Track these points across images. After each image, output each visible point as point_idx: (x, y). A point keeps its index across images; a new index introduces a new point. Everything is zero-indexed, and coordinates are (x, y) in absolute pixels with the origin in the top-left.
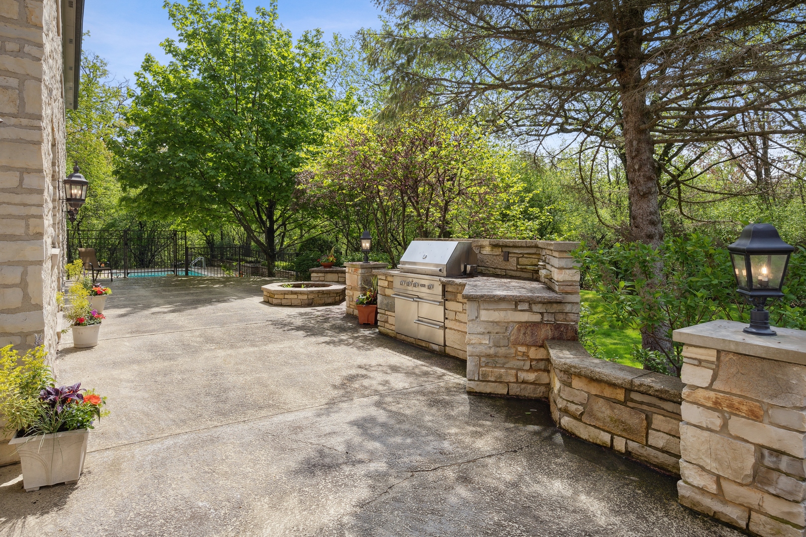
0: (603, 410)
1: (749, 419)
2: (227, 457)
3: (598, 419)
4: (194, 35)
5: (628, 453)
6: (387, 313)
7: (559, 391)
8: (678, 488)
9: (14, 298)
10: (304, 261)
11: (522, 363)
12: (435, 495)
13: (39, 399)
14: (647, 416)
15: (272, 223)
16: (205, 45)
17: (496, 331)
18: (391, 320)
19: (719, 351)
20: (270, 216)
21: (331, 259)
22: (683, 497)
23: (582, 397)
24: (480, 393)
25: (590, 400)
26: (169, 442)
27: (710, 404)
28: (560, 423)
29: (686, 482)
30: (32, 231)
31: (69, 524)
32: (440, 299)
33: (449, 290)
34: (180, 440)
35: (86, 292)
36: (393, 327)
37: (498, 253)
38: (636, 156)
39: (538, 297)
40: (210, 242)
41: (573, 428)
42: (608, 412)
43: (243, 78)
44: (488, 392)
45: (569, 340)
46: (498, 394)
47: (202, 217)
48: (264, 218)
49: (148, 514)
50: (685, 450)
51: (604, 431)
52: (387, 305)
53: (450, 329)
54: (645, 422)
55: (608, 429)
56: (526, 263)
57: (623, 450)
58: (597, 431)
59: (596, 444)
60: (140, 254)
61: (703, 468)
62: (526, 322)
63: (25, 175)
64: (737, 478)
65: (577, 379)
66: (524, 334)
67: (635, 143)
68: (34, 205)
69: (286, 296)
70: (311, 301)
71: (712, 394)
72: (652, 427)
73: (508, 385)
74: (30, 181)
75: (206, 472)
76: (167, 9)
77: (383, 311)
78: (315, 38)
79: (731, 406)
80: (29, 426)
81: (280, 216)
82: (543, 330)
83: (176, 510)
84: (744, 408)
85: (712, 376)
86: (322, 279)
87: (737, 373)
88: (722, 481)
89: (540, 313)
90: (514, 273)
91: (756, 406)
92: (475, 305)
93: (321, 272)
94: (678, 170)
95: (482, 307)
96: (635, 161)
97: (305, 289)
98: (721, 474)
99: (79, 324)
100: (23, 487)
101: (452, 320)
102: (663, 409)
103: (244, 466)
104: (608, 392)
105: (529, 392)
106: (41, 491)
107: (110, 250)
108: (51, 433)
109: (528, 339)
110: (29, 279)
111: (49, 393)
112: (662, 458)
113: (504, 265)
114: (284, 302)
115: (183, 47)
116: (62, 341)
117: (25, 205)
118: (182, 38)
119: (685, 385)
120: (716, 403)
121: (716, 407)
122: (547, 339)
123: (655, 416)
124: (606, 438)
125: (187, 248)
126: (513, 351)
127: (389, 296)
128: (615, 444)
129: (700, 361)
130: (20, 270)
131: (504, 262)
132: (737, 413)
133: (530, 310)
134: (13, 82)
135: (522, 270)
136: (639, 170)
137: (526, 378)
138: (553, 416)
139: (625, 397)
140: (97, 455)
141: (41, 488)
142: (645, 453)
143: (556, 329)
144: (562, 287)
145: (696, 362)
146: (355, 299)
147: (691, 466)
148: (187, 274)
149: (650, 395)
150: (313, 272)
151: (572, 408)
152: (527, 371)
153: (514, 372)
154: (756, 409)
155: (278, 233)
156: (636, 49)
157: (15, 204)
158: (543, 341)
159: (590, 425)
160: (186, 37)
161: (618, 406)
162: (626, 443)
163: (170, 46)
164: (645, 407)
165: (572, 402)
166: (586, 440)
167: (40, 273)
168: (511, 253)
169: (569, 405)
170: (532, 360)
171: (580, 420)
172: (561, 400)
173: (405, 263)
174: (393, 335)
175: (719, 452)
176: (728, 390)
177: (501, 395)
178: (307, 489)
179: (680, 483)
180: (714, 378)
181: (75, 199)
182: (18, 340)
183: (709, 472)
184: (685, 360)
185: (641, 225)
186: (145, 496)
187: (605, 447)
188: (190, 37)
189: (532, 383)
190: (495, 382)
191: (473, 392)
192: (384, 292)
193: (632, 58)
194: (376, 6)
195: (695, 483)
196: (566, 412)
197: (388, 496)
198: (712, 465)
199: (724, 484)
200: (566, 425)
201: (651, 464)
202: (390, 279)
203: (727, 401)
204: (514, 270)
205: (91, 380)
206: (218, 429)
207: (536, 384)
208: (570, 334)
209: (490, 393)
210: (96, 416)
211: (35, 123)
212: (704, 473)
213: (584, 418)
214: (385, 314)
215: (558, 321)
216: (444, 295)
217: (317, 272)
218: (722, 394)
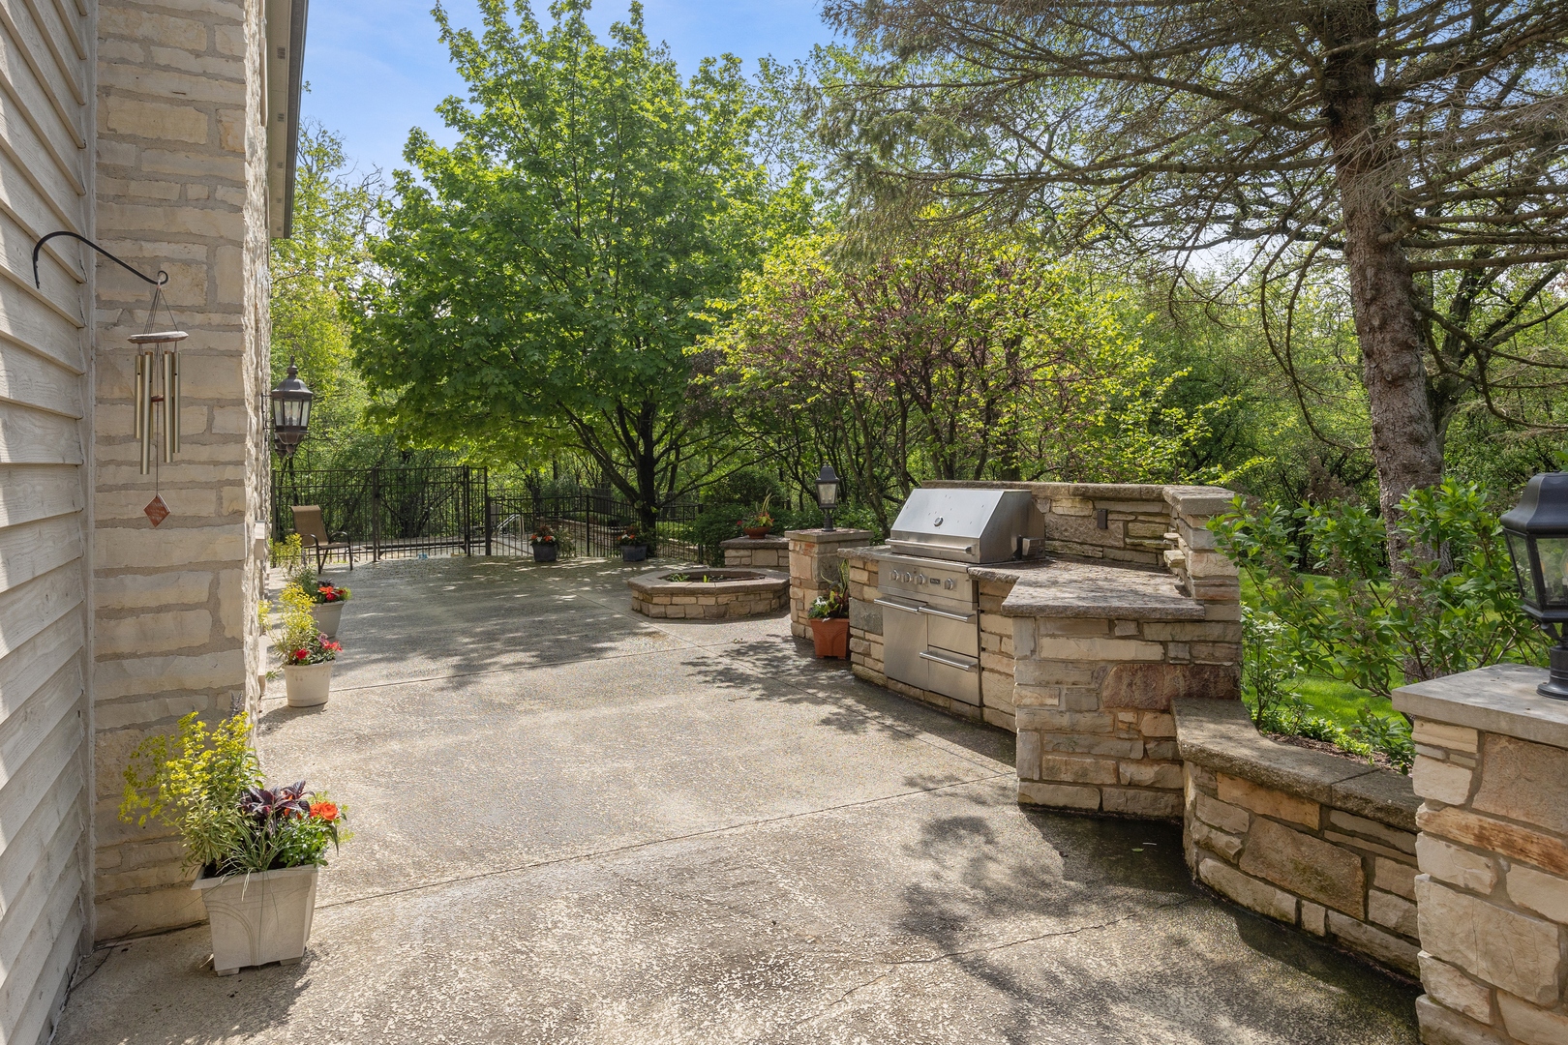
0: (1279, 846)
1: (1545, 871)
2: (555, 926)
3: (1270, 866)
4: (497, 89)
5: (1331, 938)
6: (869, 636)
7: (1194, 805)
8: (1418, 1012)
9: (199, 626)
10: (711, 524)
11: (1127, 745)
12: (933, 1009)
13: (239, 810)
14: (1364, 861)
15: (650, 445)
16: (517, 104)
17: (1072, 680)
18: (877, 651)
19: (1481, 733)
20: (645, 432)
21: (764, 520)
22: (1428, 1029)
23: (1238, 819)
24: (1044, 806)
25: (1254, 826)
26: (456, 892)
27: (1469, 840)
28: (1198, 873)
29: (1433, 999)
30: (227, 508)
31: (289, 1036)
32: (969, 607)
33: (985, 591)
34: (474, 890)
35: (308, 602)
36: (880, 666)
37: (1086, 513)
38: (1373, 299)
39: (1155, 610)
40: (532, 484)
41: (1223, 882)
42: (1290, 851)
43: (590, 164)
44: (1061, 804)
45: (1221, 698)
46: (1080, 809)
47: (517, 439)
48: (634, 434)
49: (418, 1023)
50: (1427, 932)
51: (1283, 889)
52: (868, 619)
53: (992, 670)
54: (1360, 873)
55: (1290, 887)
56: (1142, 533)
57: (1321, 931)
58: (1269, 889)
59: (1268, 917)
60: (402, 511)
61: (1462, 971)
62: (1133, 662)
63: (217, 412)
64: (1529, 993)
65: (1227, 781)
66: (1130, 685)
67: (1370, 272)
68: (229, 463)
69: (676, 600)
70: (723, 609)
71: (1472, 819)
72: (1376, 883)
73: (1101, 791)
74: (224, 421)
75: (518, 951)
76: (447, 43)
77: (860, 633)
78: (726, 75)
79: (1509, 844)
80: (223, 857)
81: (665, 433)
82: (1168, 678)
83: (465, 1018)
84: (1535, 849)
85: (1471, 783)
86: (745, 561)
87: (1518, 777)
88: (1500, 998)
89: (1161, 643)
90: (1119, 554)
91: (1556, 846)
92: (1028, 626)
93: (744, 547)
94: (1509, 302)
95: (1043, 631)
96: (1373, 309)
97: (712, 585)
98: (1496, 983)
99: (296, 662)
100: (212, 968)
101: (994, 653)
102: (1394, 847)
103: (585, 942)
104: (1289, 810)
105: (1141, 804)
106: (244, 976)
107: (347, 503)
108: (258, 871)
109: (1138, 696)
110: (222, 594)
111: (255, 799)
112: (1396, 948)
113: (1097, 536)
114: (671, 611)
115: (477, 111)
116: (267, 694)
117: (216, 463)
118: (476, 94)
119: (1421, 800)
120: (1480, 837)
121: (1481, 845)
122: (1176, 696)
123: (1380, 861)
124: (1286, 903)
125: (488, 500)
126: (1107, 720)
127: (871, 602)
128: (1303, 917)
129: (1447, 751)
130: (208, 577)
131: (1098, 531)
132: (1522, 858)
133: (1139, 636)
134: (199, 252)
135: (1135, 548)
136: (1382, 327)
137: (1137, 778)
138: (1187, 858)
139: (1321, 820)
140: (331, 911)
141: (242, 969)
142: (1364, 938)
143: (1193, 676)
144: (1202, 590)
145: (1439, 754)
146: (808, 606)
147: (1440, 966)
148: (488, 552)
149: (1367, 817)
150: (728, 548)
151: (1221, 840)
152: (1138, 762)
153: (1111, 763)
154: (1556, 852)
155: (661, 465)
156: (1364, 78)
157: (200, 463)
158: (1168, 700)
159: (1255, 877)
160: (483, 92)
161: (1308, 838)
162: (1327, 916)
163: (454, 113)
164: (1360, 843)
165: (1220, 829)
166: (1248, 908)
167: (239, 583)
168: (1112, 512)
169: (1214, 834)
170: (1147, 740)
171: (1236, 867)
172: (1198, 824)
173: (900, 535)
174: (881, 682)
175: (1490, 939)
176: (1503, 812)
177: (1086, 810)
178: (696, 990)
179: (1422, 1000)
180: (1475, 787)
181: (291, 427)
182: (204, 702)
183: (1474, 979)
184: (1418, 748)
185: (1392, 445)
186: (413, 992)
187: (1286, 924)
188: (490, 93)
189: (1150, 787)
190: (1074, 783)
191: (1031, 805)
192: (861, 592)
193: (1355, 96)
194: (834, 27)
195: (1449, 1001)
196: (1207, 848)
197: (844, 1008)
198: (1479, 966)
199: (1504, 1003)
200: (1209, 876)
201: (1376, 960)
202: (870, 567)
203: (1502, 835)
204: (1119, 548)
205: (320, 772)
206: (541, 869)
207: (1158, 790)
208: (1223, 686)
209: (1065, 808)
210: (331, 842)
211: (233, 319)
212: (1466, 981)
213: (1244, 863)
214: (864, 639)
215: (1197, 658)
216: (976, 600)
217: (737, 548)
218: (1491, 820)
